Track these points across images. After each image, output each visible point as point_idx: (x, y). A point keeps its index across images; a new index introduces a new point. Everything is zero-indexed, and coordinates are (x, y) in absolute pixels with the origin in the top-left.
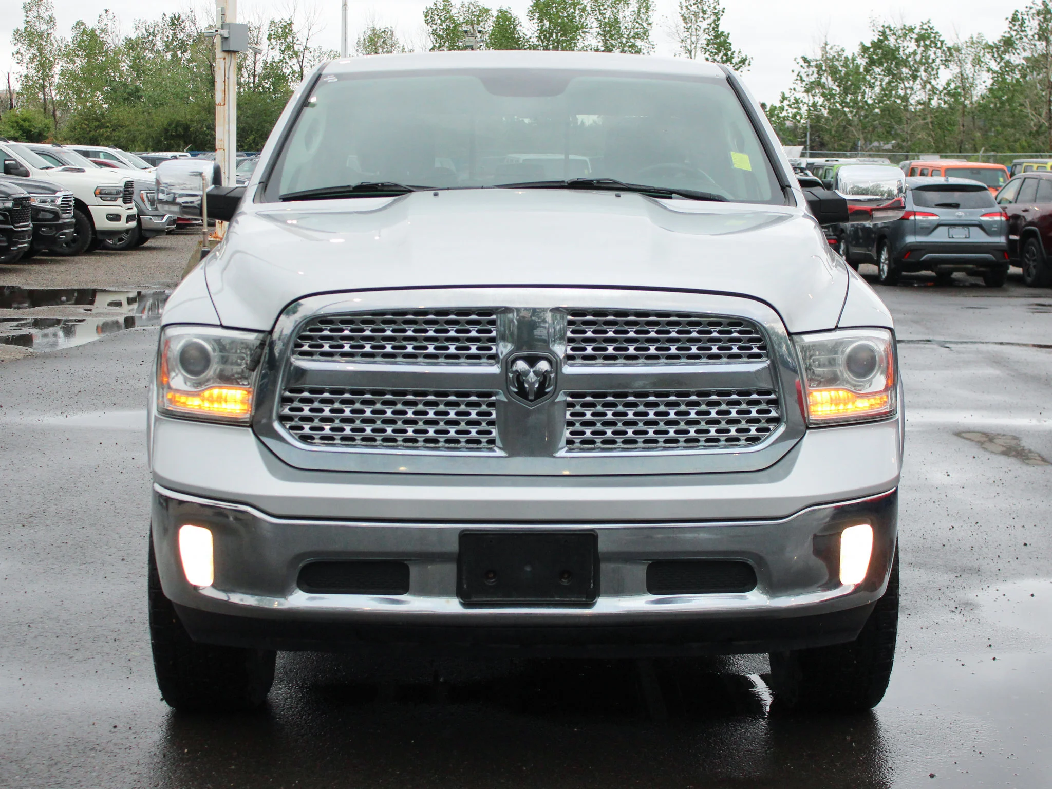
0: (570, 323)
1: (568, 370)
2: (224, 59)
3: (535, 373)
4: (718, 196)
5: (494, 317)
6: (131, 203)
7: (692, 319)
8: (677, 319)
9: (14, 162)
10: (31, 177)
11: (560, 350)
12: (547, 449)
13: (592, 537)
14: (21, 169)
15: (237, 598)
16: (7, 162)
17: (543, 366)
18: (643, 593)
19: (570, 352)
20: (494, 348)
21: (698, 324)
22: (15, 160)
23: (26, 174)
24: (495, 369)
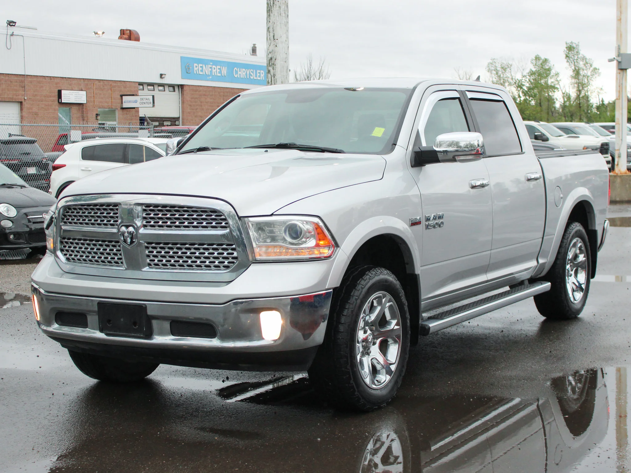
0: (145, 210)
1: (142, 231)
2: (620, 73)
3: (128, 232)
4: (340, 150)
5: (117, 207)
6: (608, 154)
7: (193, 209)
8: (186, 209)
9: (540, 134)
10: (550, 142)
11: (139, 223)
13: (144, 307)
14: (544, 137)
16: (536, 134)
17: (131, 229)
19: (145, 223)
21: (196, 211)
22: (541, 132)
23: (547, 140)
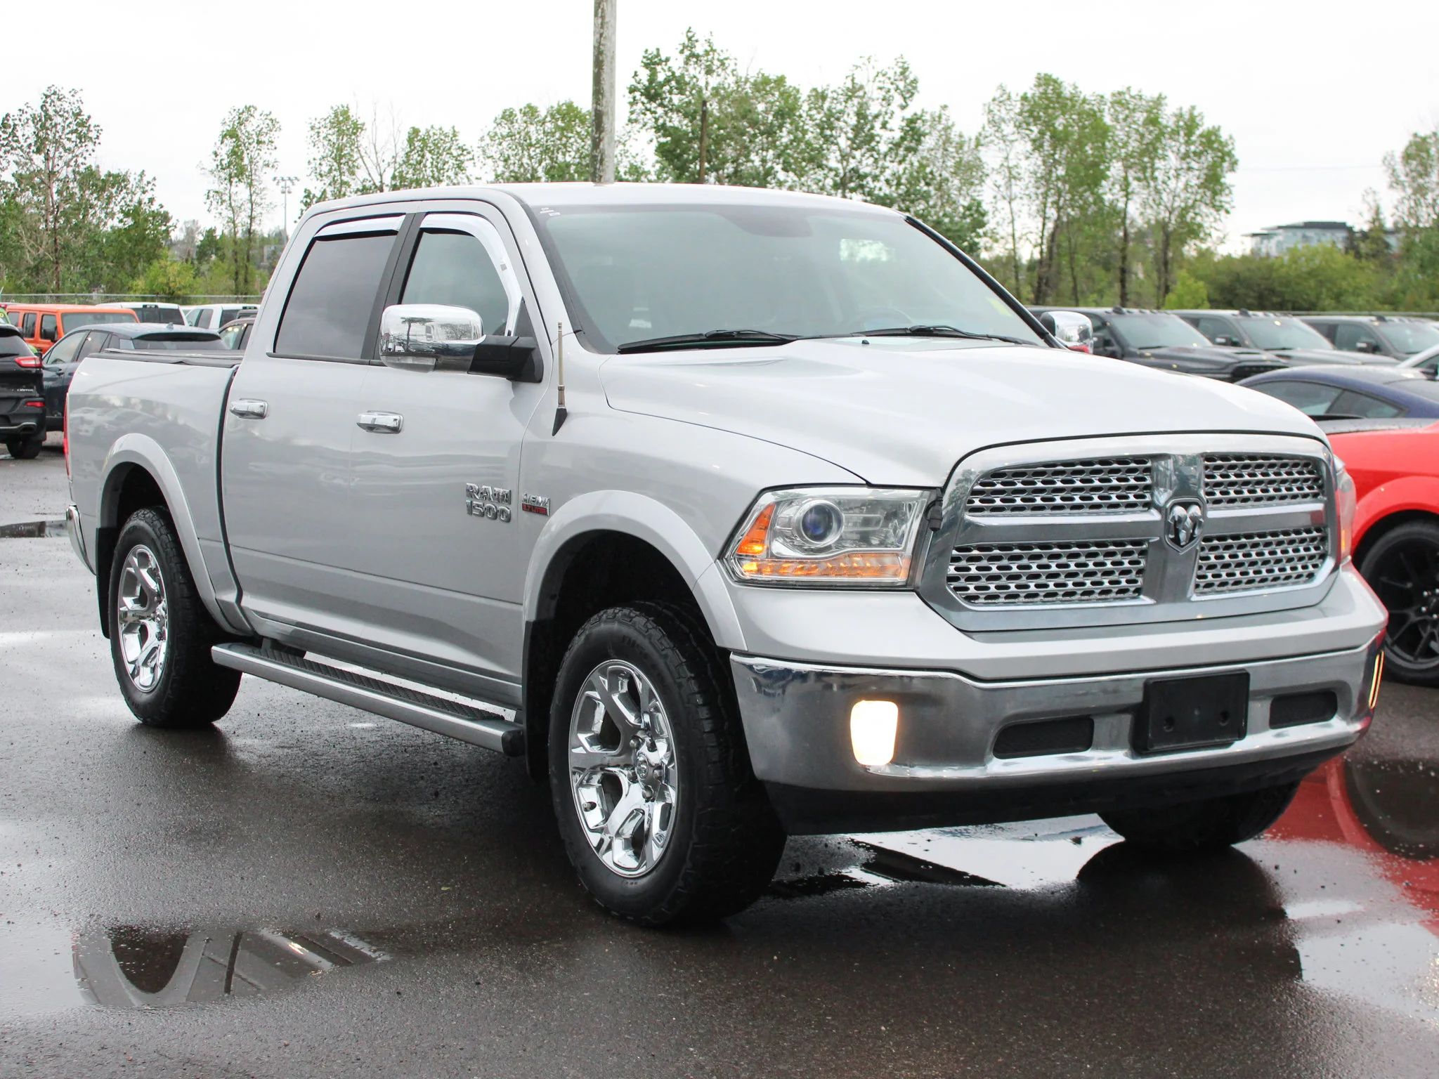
0: (1206, 468)
1: (1212, 514)
5: (1149, 464)
12: (1179, 595)
13: (1244, 677)
15: (924, 773)
17: (1195, 511)
18: (1266, 730)
20: (1148, 495)
24: (1154, 516)
